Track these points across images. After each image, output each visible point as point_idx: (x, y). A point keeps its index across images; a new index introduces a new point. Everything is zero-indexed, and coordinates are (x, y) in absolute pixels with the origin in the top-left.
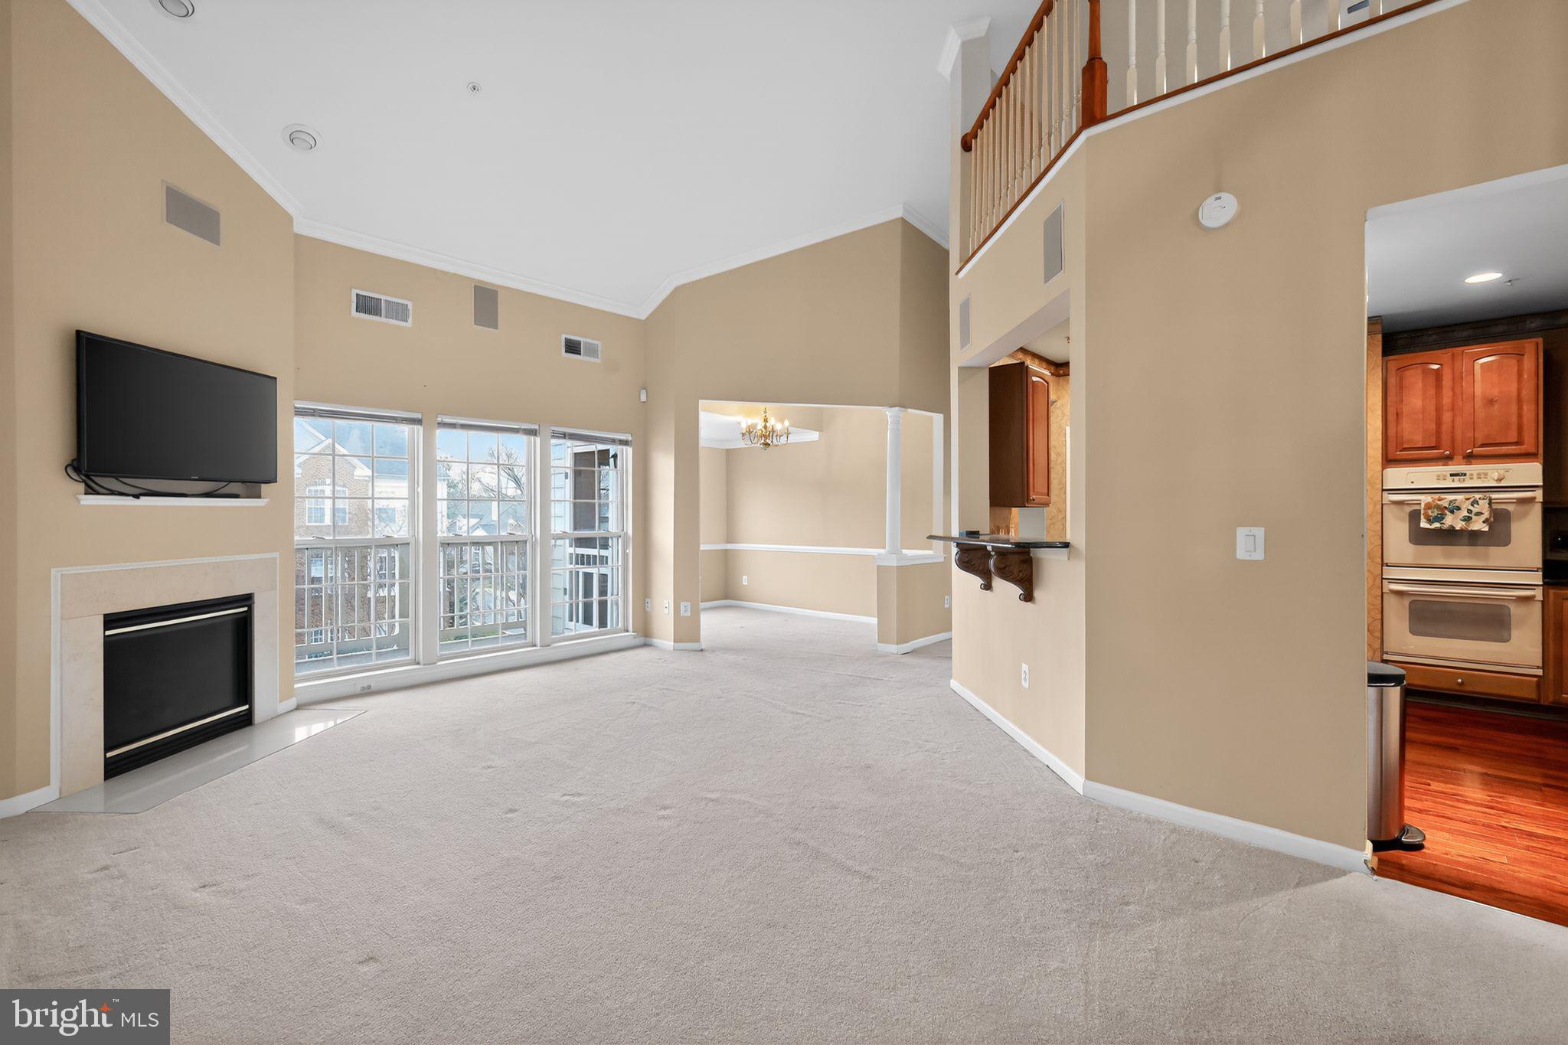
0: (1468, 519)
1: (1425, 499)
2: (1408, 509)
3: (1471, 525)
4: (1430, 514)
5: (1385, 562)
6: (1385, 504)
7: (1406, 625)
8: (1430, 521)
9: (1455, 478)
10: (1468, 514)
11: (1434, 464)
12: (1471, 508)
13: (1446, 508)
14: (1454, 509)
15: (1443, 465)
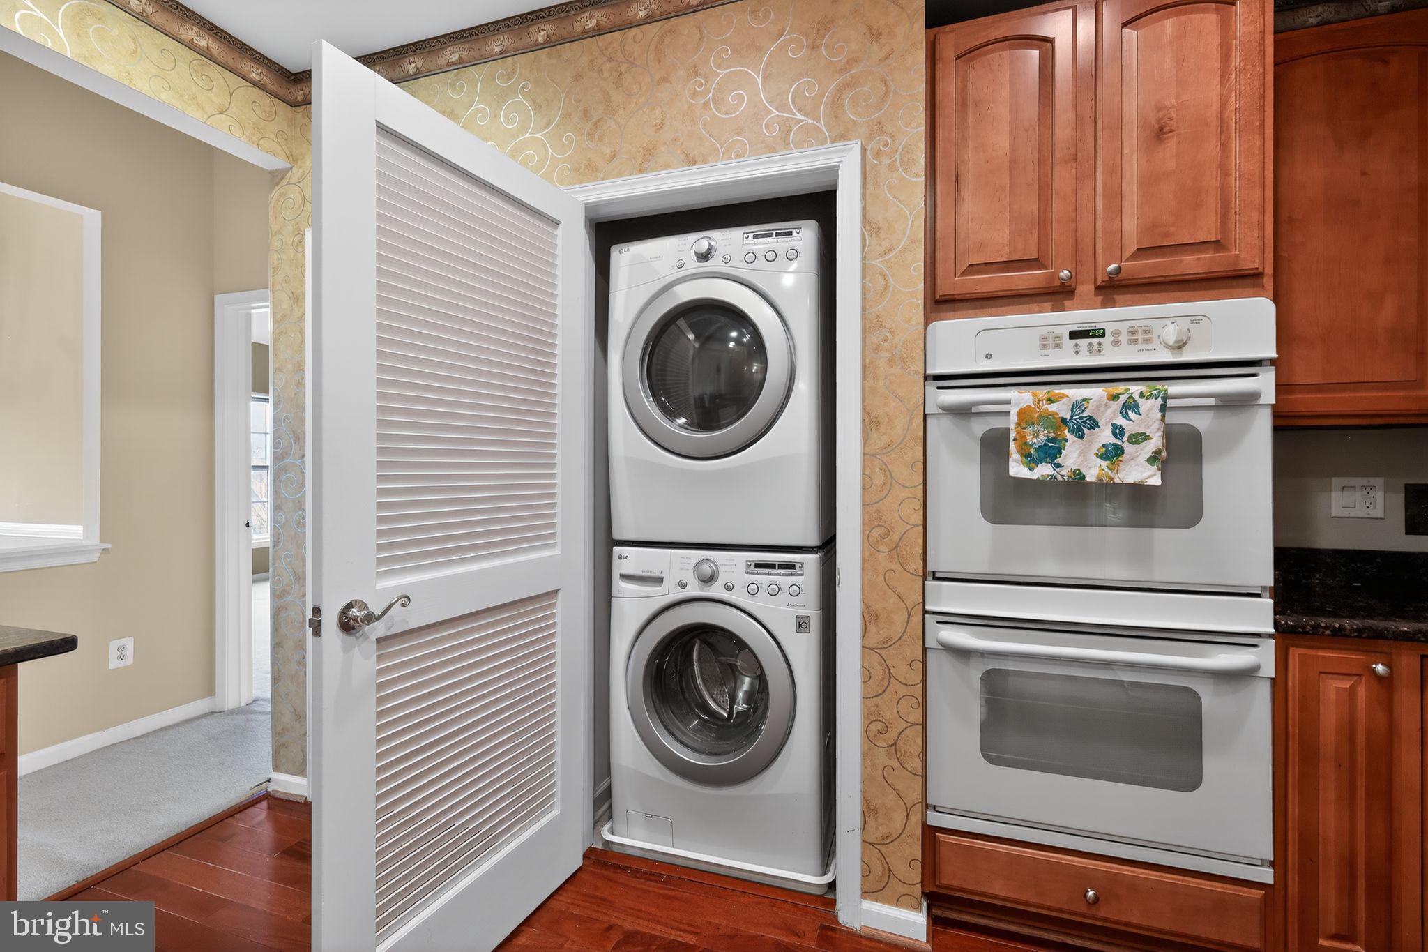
0: (1113, 454)
1: (1020, 398)
2: (980, 427)
3: (1122, 466)
4: (1030, 439)
5: (930, 568)
6: (928, 414)
7: (974, 737)
8: (1030, 460)
9: (1079, 341)
10: (1114, 440)
11: (1034, 306)
12: (1120, 421)
13: (1063, 420)
14: (1083, 425)
15: (1054, 310)
